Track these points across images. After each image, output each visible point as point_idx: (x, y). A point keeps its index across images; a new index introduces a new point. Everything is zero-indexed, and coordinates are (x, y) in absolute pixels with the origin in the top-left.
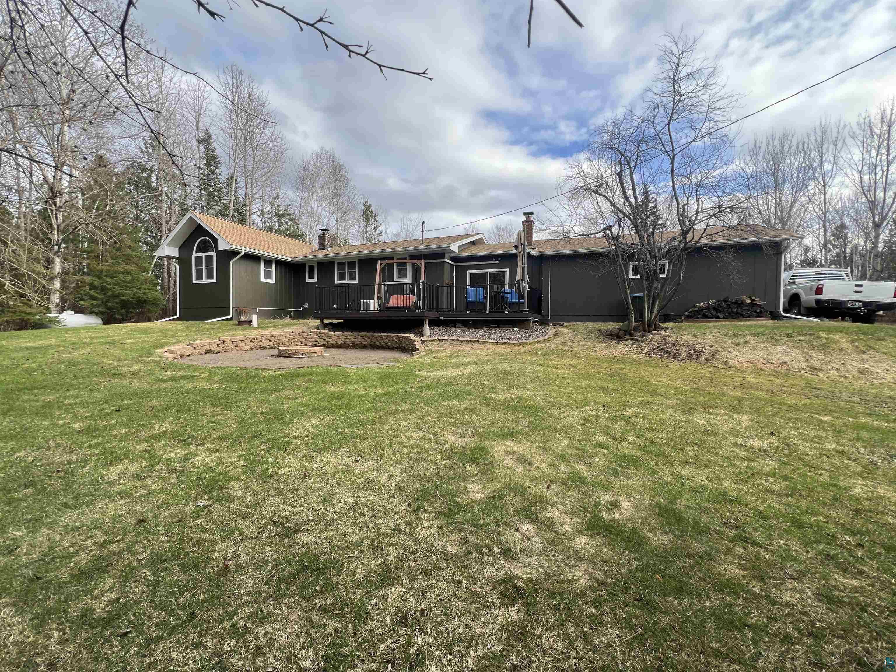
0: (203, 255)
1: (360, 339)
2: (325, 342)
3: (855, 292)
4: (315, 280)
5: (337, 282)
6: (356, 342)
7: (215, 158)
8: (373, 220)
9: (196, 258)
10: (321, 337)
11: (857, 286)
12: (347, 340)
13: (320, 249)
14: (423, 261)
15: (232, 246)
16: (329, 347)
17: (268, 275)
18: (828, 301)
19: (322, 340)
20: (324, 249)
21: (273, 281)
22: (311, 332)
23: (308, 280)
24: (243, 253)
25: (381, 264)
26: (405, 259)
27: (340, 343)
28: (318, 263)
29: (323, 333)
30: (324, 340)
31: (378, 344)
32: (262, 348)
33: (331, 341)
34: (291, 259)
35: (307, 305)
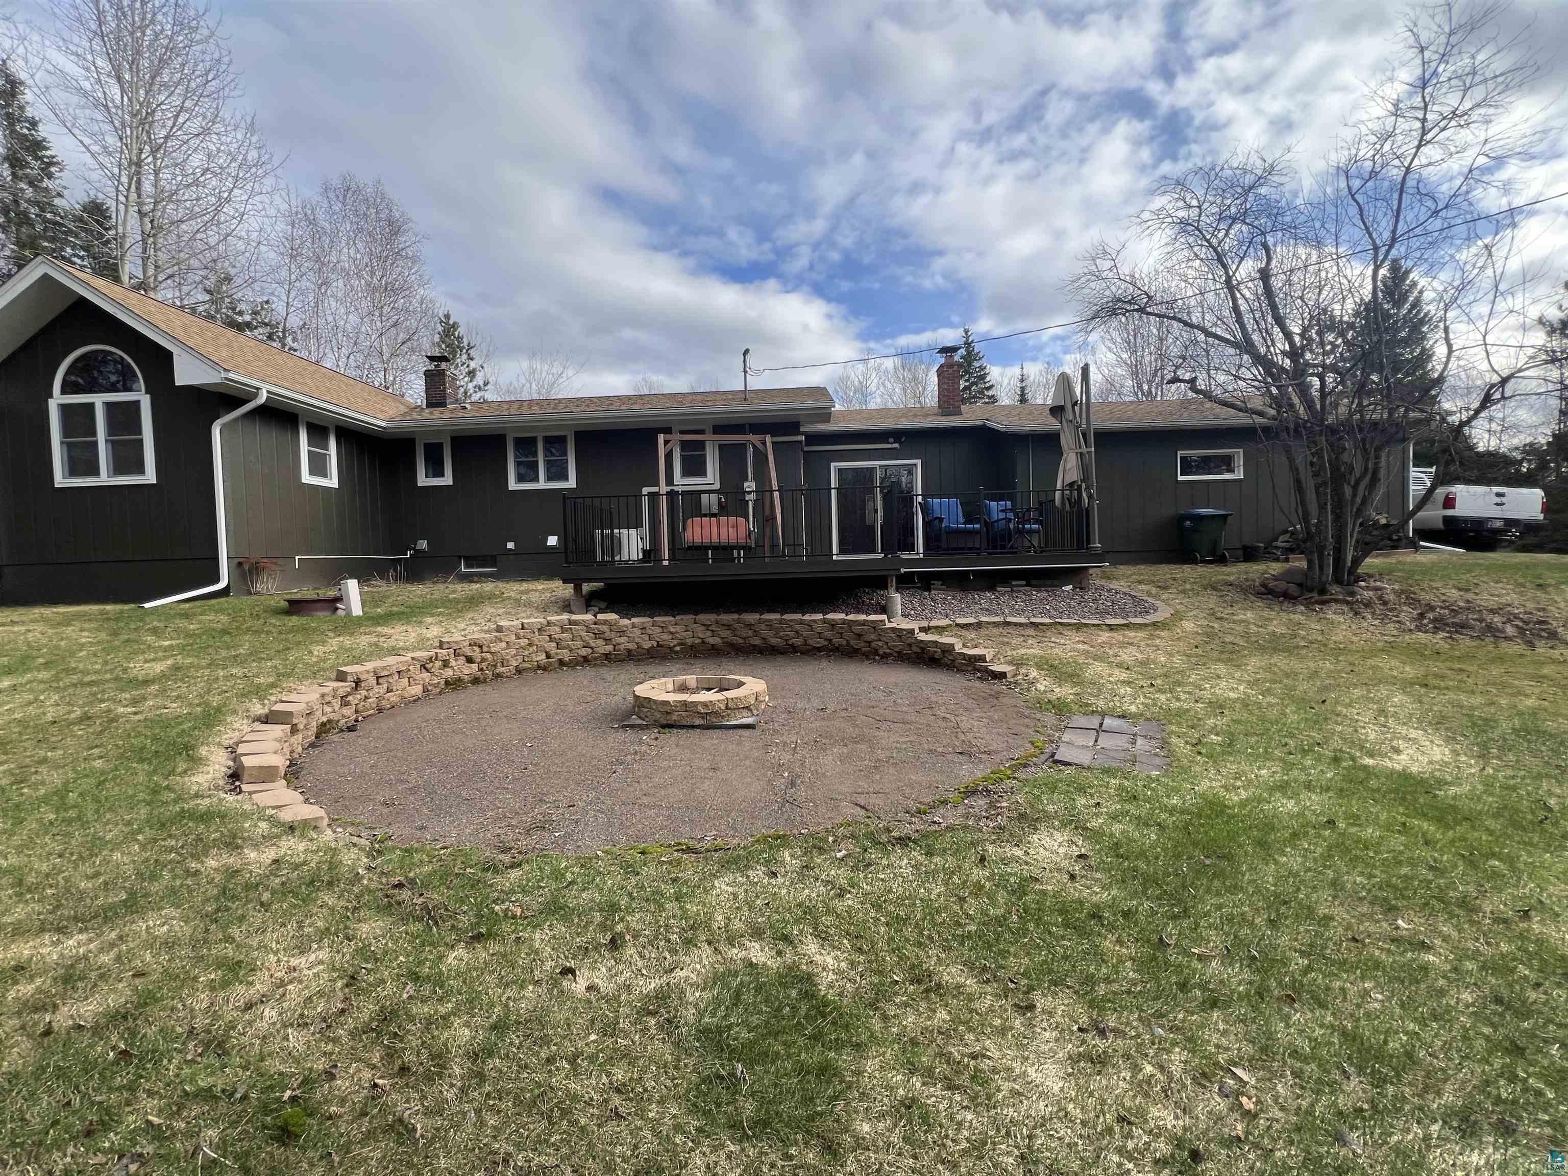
0: (99, 400)
1: (701, 633)
2: (609, 648)
3: (1497, 504)
4: (447, 480)
5: (513, 485)
6: (689, 641)
7: (36, 146)
8: (465, 357)
9: (65, 409)
10: (597, 635)
11: (1499, 495)
12: (665, 636)
13: (430, 405)
14: (768, 439)
15: (231, 375)
16: (622, 661)
17: (318, 466)
18: (1465, 520)
19: (600, 642)
20: (442, 404)
21: (333, 482)
22: (571, 622)
23: (423, 480)
24: (262, 398)
25: (666, 442)
26: (701, 432)
27: (647, 645)
28: (454, 440)
29: (605, 622)
30: (607, 641)
31: (757, 641)
32: (454, 684)
33: (624, 643)
34: (383, 424)
35: (423, 544)
